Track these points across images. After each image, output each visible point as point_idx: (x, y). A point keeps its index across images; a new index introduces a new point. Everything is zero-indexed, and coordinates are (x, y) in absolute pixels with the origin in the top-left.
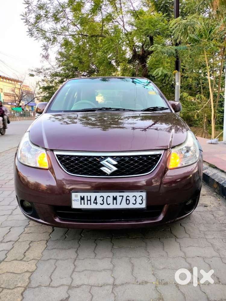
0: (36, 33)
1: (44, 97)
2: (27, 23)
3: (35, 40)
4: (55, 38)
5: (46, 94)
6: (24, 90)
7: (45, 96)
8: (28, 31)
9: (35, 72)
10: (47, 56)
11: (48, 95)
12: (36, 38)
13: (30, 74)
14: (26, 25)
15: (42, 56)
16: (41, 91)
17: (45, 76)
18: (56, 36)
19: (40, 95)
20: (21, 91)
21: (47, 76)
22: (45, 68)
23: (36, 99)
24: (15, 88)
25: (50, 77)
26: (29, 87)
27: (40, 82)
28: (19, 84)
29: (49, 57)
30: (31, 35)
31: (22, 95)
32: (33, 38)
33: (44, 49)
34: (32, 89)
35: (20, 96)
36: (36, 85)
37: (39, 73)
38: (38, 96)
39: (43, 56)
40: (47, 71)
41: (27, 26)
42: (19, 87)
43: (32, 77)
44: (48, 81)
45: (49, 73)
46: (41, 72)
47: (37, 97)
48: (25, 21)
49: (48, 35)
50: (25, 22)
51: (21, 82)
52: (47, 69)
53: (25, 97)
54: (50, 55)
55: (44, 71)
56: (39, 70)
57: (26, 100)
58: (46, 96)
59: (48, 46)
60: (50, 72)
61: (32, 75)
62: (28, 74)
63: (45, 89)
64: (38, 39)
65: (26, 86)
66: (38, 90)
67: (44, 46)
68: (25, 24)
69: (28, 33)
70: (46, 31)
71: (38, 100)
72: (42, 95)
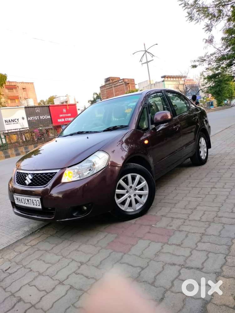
0: (196, 15)
1: (209, 88)
2: (185, 7)
3: (196, 23)
4: (220, 11)
5: (211, 84)
6: (188, 85)
7: (210, 86)
8: (187, 15)
9: (198, 62)
10: (211, 40)
11: (213, 84)
12: (197, 20)
13: (192, 65)
14: (184, 10)
15: (205, 41)
16: (206, 82)
17: (209, 64)
18: (221, 8)
19: (204, 87)
20: (185, 87)
21: (211, 62)
22: (209, 54)
23: (201, 91)
24: (180, 84)
25: (215, 64)
26: (193, 80)
27: (204, 72)
28: (183, 79)
29: (214, 40)
30: (191, 19)
31: (186, 90)
32: (194, 22)
33: (206, 31)
34: (196, 81)
35: (185, 91)
36: (199, 76)
37: (202, 62)
38: (202, 87)
39: (207, 41)
40: (212, 57)
41: (187, 10)
42: (183, 83)
43: (195, 69)
44: (213, 68)
45: (214, 59)
46: (205, 60)
47: (201, 90)
48: (183, 5)
49: (211, 10)
50: (184, 7)
51: (185, 77)
52: (211, 55)
53: (190, 92)
54: (214, 37)
55: (208, 58)
56: (203, 59)
57: (190, 94)
58: (212, 86)
59: (212, 25)
60: (215, 57)
61: (195, 66)
62: (191, 66)
63: (210, 78)
64: (199, 20)
65: (190, 80)
66: (202, 81)
67: (207, 26)
68: (184, 8)
69: (187, 18)
70: (209, 6)
71: (203, 92)
72: (208, 85)
